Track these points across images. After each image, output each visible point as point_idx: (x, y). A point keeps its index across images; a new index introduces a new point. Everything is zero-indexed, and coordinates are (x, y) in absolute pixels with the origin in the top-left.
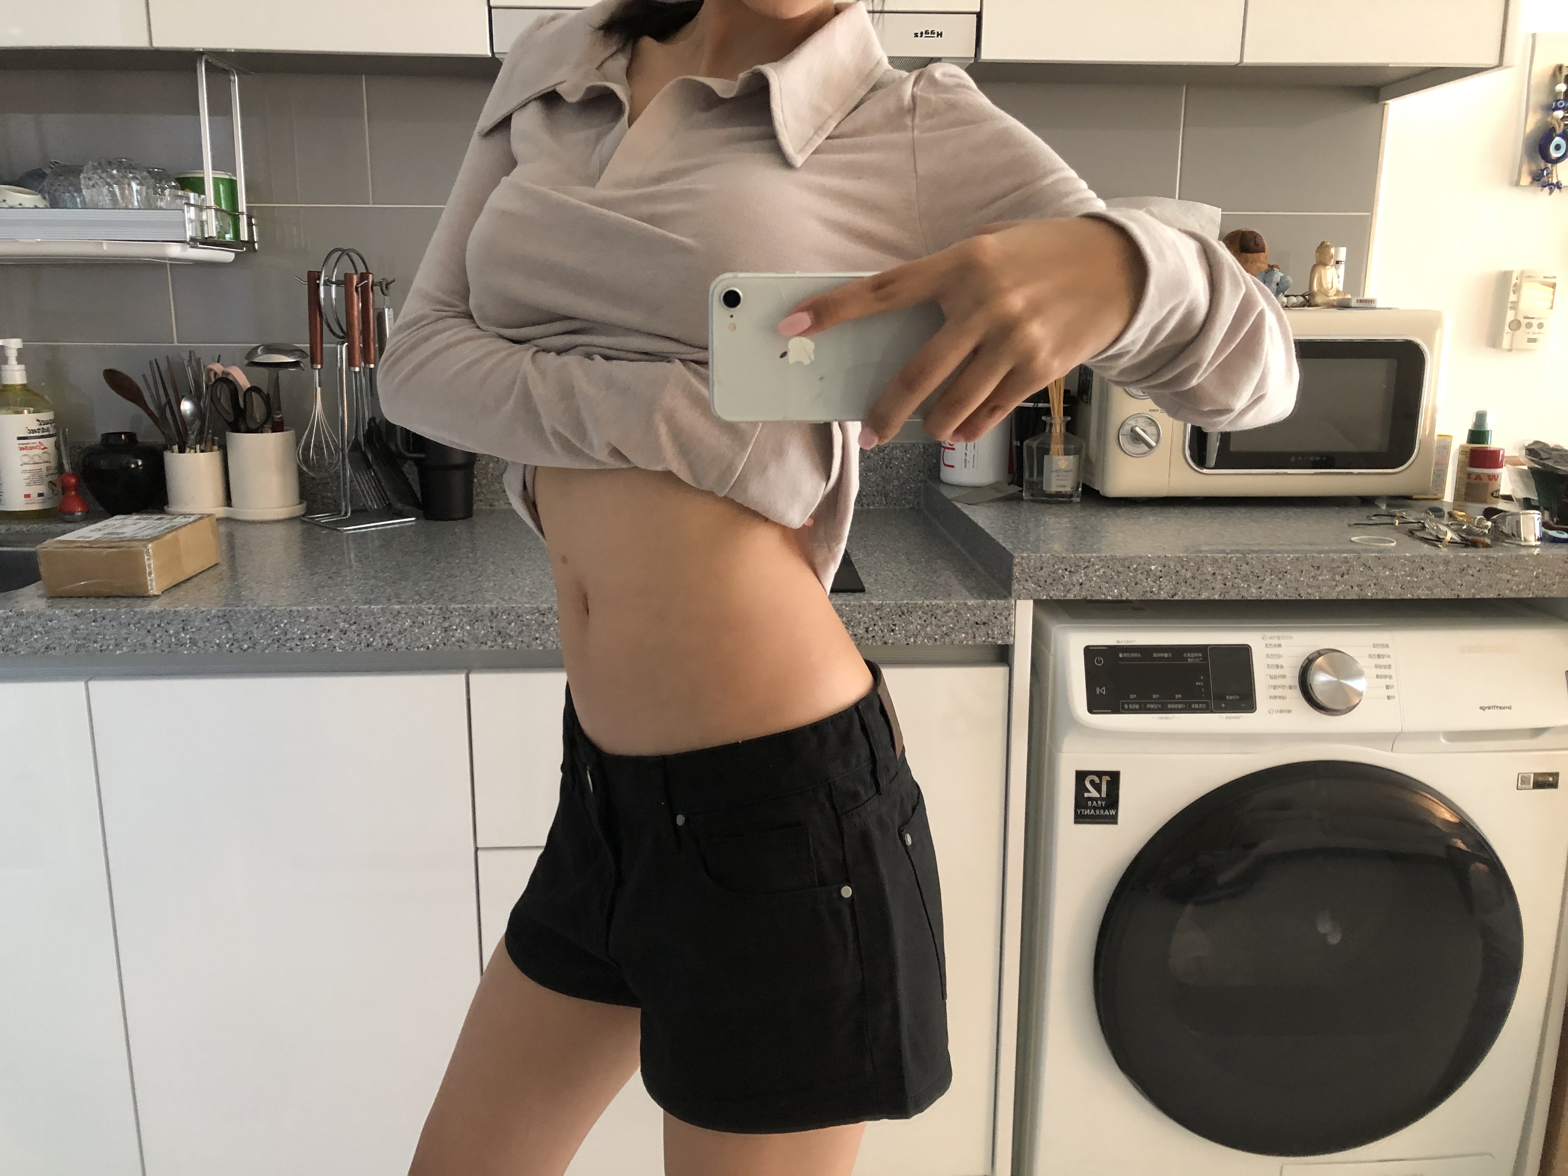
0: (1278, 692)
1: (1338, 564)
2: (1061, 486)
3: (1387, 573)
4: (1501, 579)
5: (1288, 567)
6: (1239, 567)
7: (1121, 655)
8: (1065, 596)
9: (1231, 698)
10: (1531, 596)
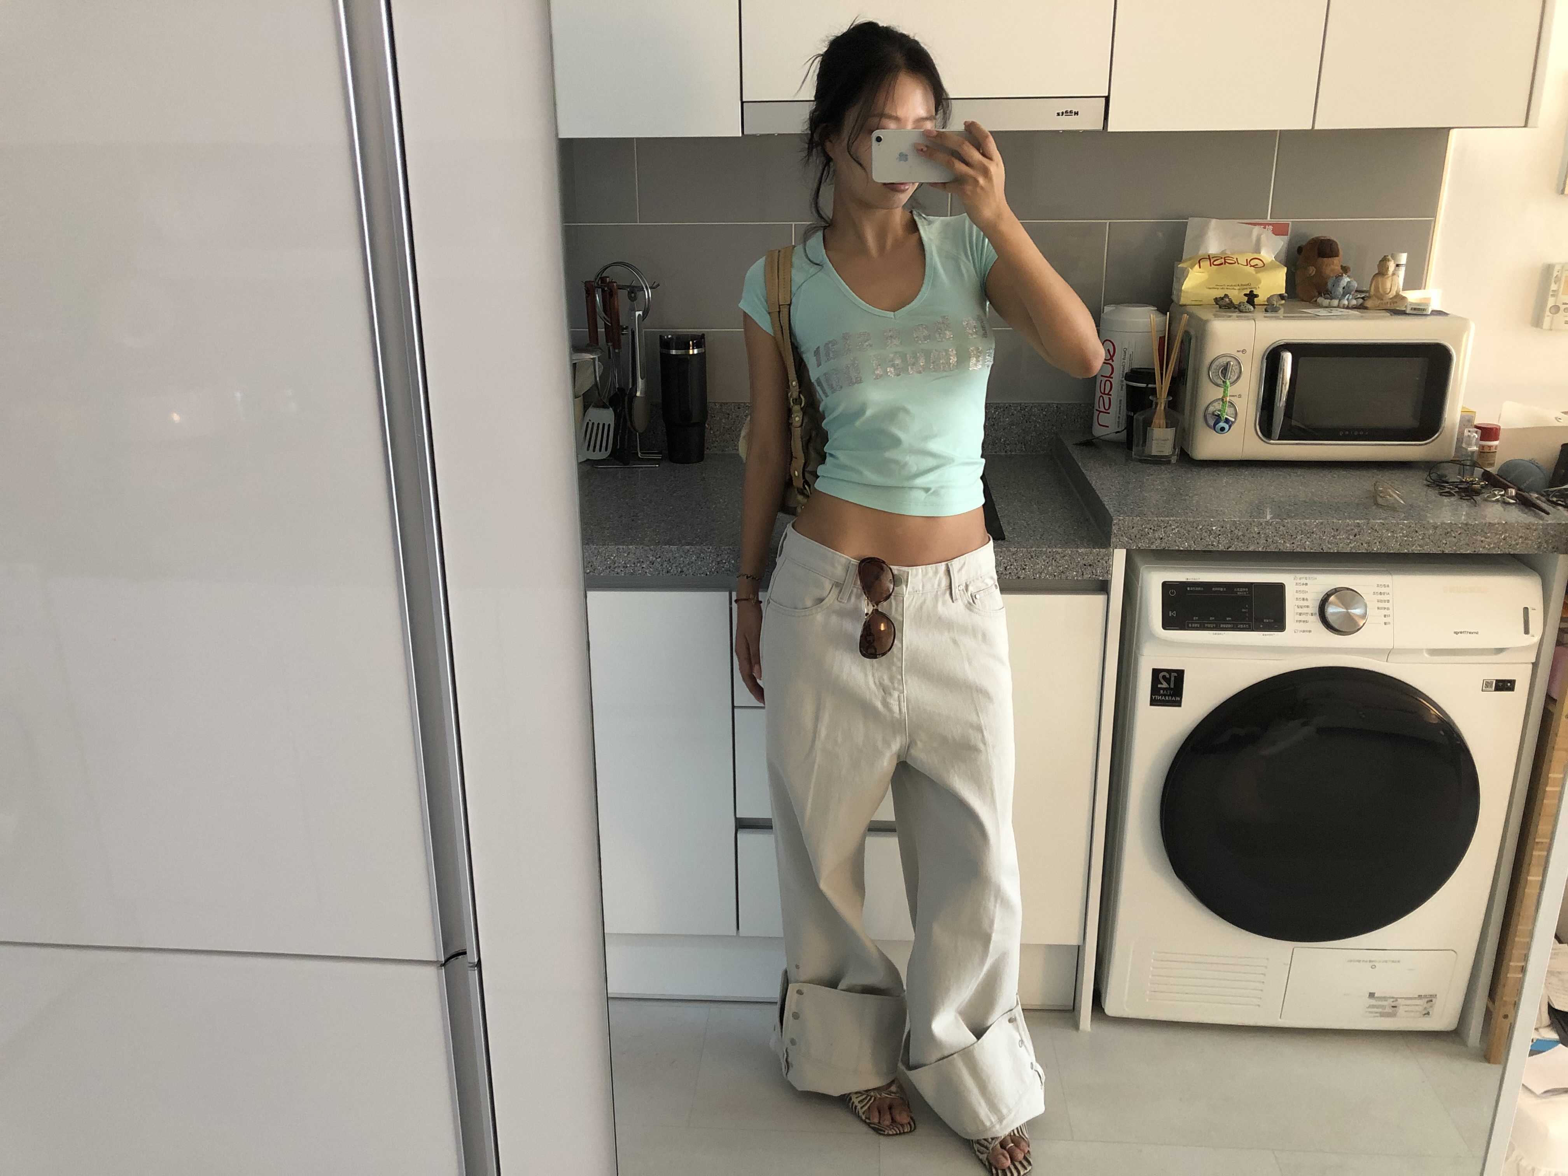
0: (1302, 618)
1: (1352, 528)
2: (1160, 451)
3: (1389, 534)
4: (1476, 540)
5: (1315, 530)
6: (1277, 529)
7: (1188, 589)
8: (1149, 547)
9: (1267, 621)
10: (1499, 552)
